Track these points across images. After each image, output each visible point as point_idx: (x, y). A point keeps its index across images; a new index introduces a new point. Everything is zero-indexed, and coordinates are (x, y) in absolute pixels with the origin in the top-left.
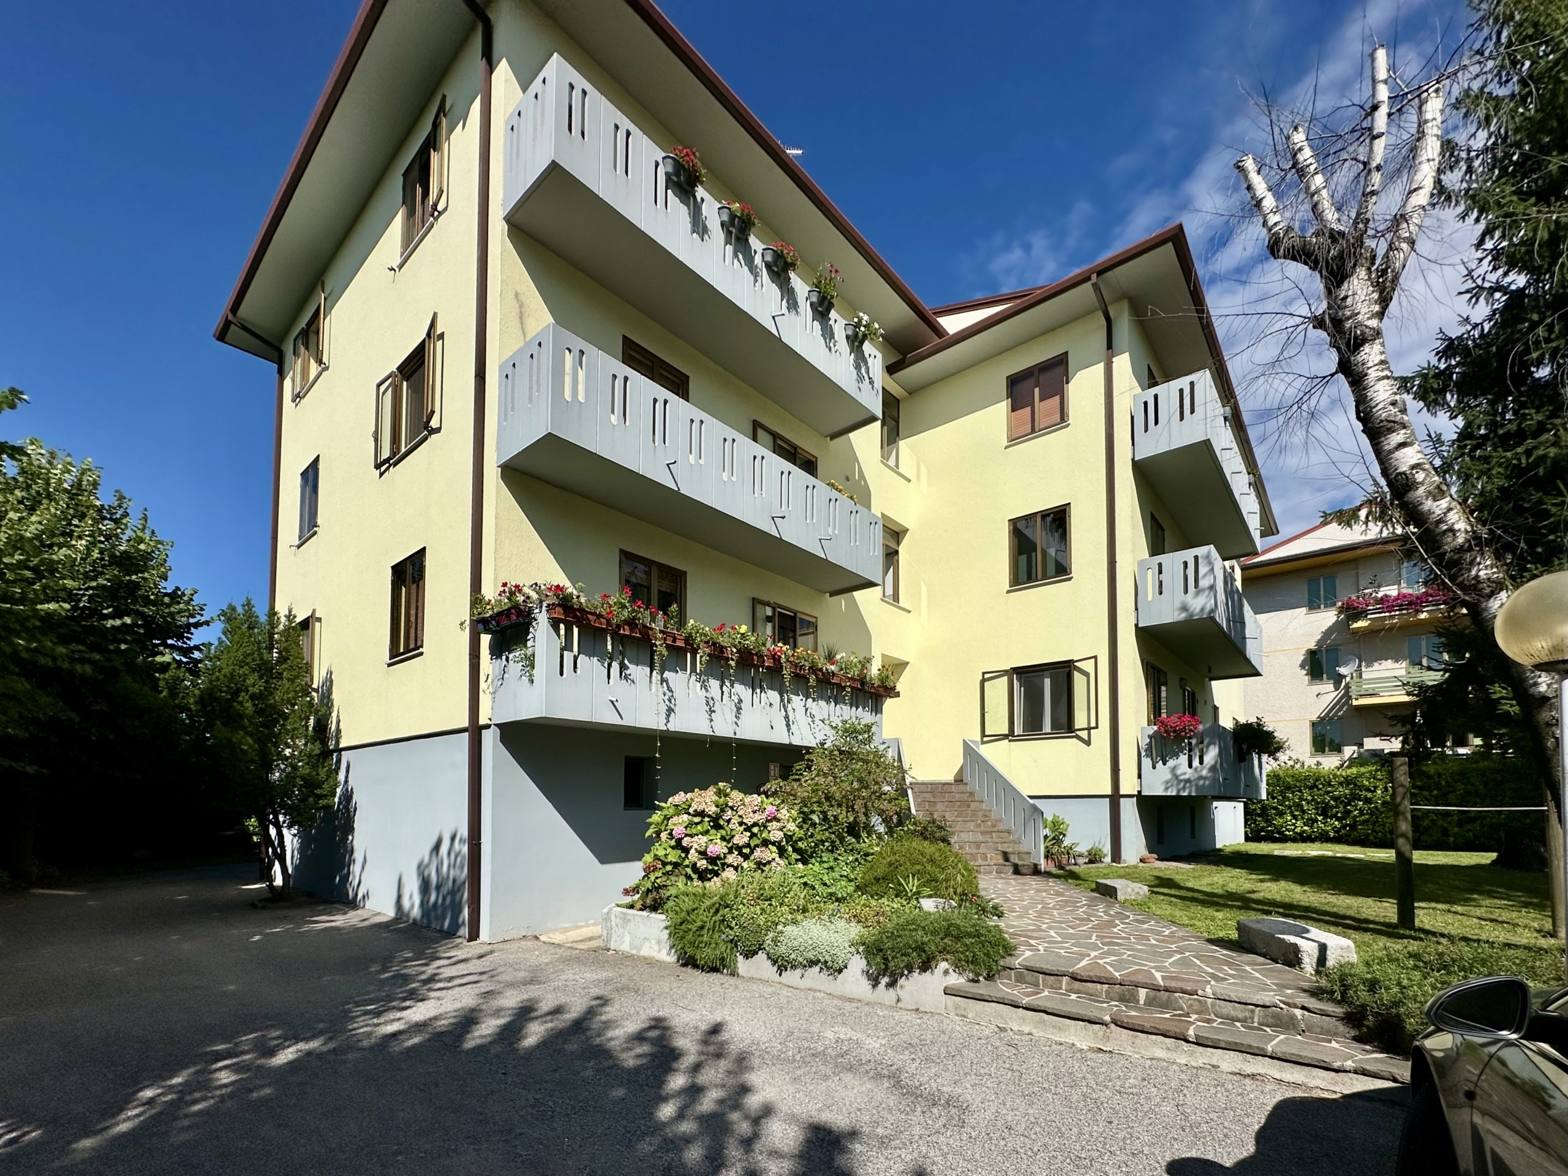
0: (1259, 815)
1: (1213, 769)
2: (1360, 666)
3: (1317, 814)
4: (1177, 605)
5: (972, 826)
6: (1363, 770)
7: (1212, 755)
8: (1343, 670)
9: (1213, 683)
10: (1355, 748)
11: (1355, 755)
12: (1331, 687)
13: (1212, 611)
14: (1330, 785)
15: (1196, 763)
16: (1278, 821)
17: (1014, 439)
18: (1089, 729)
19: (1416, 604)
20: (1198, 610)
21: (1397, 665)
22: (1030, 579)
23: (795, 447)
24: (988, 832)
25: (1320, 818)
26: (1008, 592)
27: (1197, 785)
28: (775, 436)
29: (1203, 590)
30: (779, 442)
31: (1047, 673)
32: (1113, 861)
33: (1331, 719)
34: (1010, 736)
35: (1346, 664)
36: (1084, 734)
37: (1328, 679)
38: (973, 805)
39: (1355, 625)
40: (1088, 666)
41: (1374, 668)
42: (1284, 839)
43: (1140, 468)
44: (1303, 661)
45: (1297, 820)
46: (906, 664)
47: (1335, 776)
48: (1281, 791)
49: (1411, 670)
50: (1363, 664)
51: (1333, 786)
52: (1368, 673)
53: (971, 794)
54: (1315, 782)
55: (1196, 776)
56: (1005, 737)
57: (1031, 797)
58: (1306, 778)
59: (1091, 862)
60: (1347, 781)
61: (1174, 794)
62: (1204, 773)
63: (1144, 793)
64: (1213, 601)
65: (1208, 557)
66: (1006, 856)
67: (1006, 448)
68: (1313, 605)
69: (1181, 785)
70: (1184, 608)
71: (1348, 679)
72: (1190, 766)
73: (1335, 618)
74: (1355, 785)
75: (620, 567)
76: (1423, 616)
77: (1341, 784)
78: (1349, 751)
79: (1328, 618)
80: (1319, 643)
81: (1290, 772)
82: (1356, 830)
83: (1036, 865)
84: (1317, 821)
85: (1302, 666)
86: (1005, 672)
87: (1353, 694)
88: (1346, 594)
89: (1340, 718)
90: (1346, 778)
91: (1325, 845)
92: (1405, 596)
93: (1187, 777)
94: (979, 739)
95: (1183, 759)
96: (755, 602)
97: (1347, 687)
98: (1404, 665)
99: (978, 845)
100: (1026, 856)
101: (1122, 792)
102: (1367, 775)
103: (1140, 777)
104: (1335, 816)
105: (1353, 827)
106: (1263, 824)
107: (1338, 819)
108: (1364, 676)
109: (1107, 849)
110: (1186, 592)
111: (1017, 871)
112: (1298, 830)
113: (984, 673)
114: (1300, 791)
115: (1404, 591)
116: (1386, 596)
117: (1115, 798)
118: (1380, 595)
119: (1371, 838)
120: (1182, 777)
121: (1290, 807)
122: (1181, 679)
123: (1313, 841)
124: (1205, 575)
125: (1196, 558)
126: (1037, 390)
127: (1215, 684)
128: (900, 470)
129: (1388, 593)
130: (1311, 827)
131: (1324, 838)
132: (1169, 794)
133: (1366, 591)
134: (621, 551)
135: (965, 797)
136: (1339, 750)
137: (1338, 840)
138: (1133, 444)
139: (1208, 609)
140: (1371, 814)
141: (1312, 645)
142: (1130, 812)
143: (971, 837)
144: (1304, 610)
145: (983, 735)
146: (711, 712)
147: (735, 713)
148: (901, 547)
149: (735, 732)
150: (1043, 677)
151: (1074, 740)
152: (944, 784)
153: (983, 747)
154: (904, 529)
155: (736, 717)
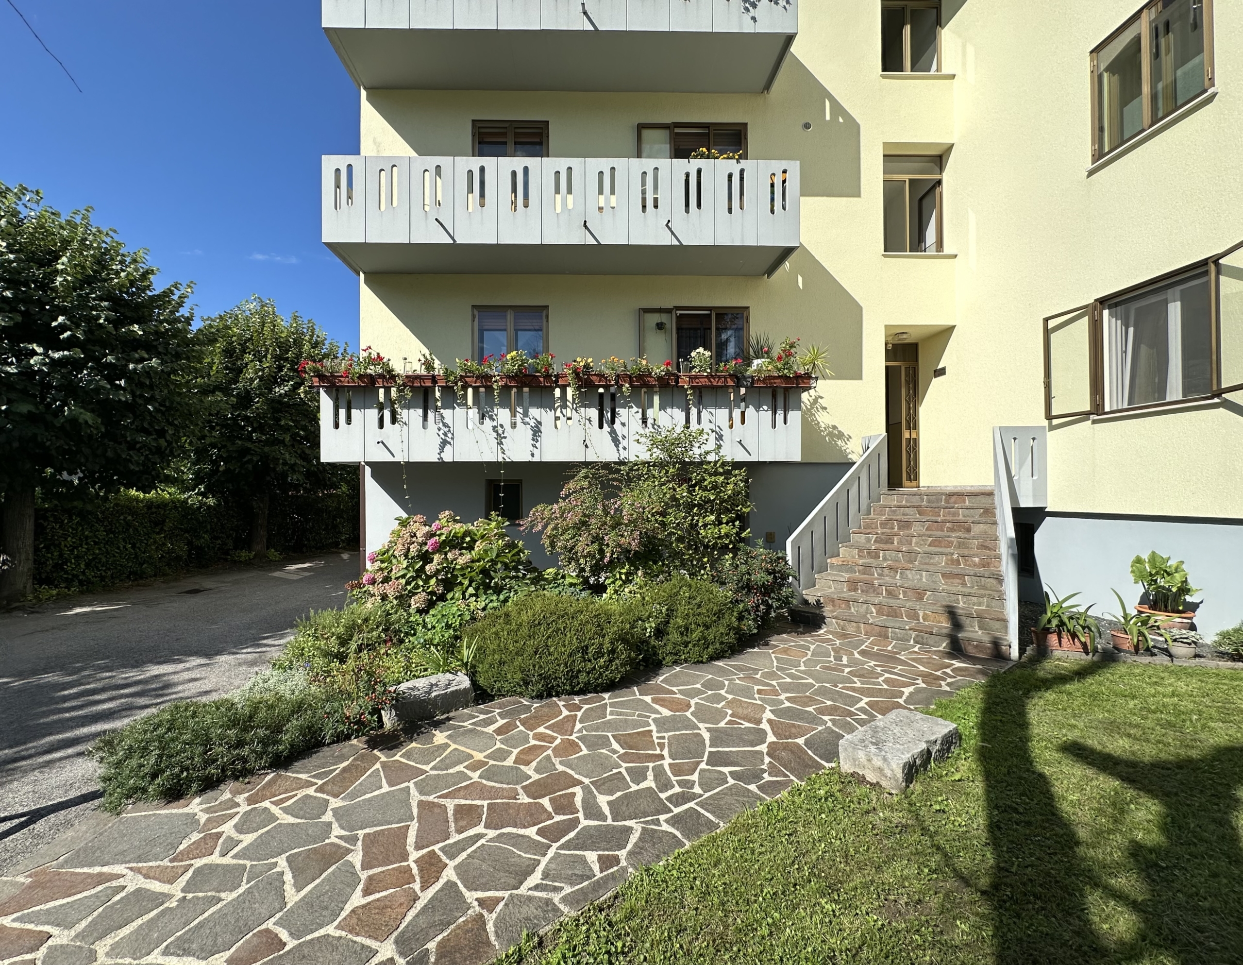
5: (941, 562)
23: (708, 127)
26: (1089, 174)
28: (670, 127)
30: (677, 130)
31: (1171, 293)
34: (1096, 413)
36: (1239, 398)
38: (977, 529)
46: (951, 329)
53: (988, 510)
56: (1085, 416)
75: (473, 319)
94: (1044, 423)
96: (647, 312)
100: (997, 625)
113: (1046, 320)
128: (943, 71)
134: (473, 306)
135: (974, 515)
143: (924, 580)
145: (1049, 417)
146: (500, 439)
147: (531, 437)
148: (944, 174)
149: (533, 455)
150: (1166, 303)
151: (1221, 410)
152: (951, 495)
153: (1051, 436)
154: (945, 147)
155: (533, 440)
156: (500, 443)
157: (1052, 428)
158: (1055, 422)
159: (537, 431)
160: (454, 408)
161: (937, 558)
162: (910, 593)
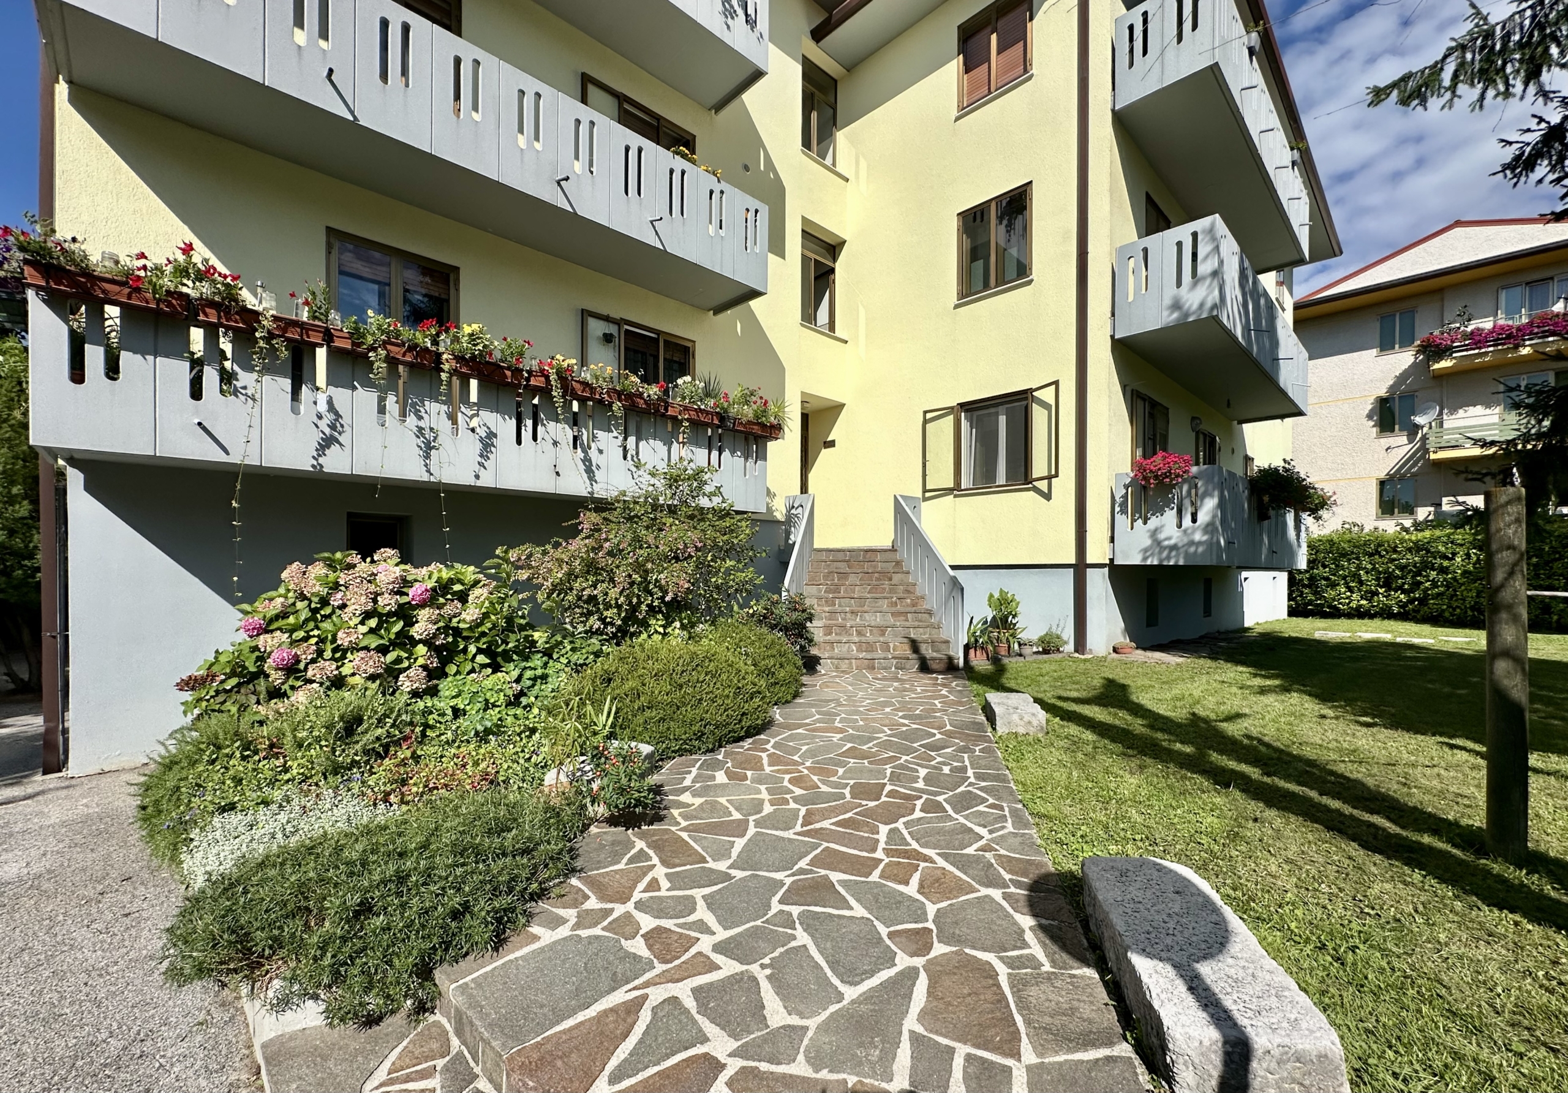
0: (1305, 586)
1: (1209, 528)
2: (1441, 413)
3: (1378, 585)
4: (1167, 301)
5: (884, 604)
6: (1438, 533)
7: (1208, 508)
8: (1419, 420)
9: (1246, 427)
10: (1432, 509)
11: (1431, 517)
12: (1404, 440)
13: (1215, 306)
14: (1395, 551)
15: (1187, 521)
16: (1330, 594)
17: (966, 108)
18: (1049, 478)
19: (1515, 337)
20: (1195, 307)
21: (1488, 411)
22: (986, 286)
23: (658, 118)
24: (901, 613)
25: (1381, 591)
26: (956, 307)
27: (1186, 553)
28: (621, 98)
29: (1204, 278)
30: (626, 106)
31: (1001, 409)
32: (1076, 651)
33: (1404, 475)
34: (956, 490)
35: (1423, 412)
36: (1043, 485)
37: (1400, 430)
38: (896, 578)
39: (1436, 366)
40: (1047, 395)
41: (1458, 416)
42: (1335, 613)
43: (1122, 121)
44: (1371, 410)
45: (1352, 592)
46: (842, 406)
47: (1402, 541)
48: (1335, 559)
49: (1506, 416)
50: (1446, 411)
51: (1400, 553)
52: (1452, 422)
53: (898, 563)
54: (1377, 547)
55: (1186, 540)
56: (948, 491)
57: (953, 567)
58: (1367, 543)
59: (1046, 652)
60: (1417, 547)
61: (1156, 563)
62: (1198, 537)
63: (1118, 562)
64: (1216, 293)
65: (1211, 231)
66: (915, 646)
67: (957, 119)
68: (1386, 345)
69: (1165, 554)
70: (1176, 305)
71: (1425, 430)
72: (1180, 526)
73: (1412, 359)
74: (1428, 551)
75: (329, 252)
76: (1525, 351)
77: (1410, 550)
78: (1423, 513)
79: (1404, 359)
80: (1391, 388)
81: (1347, 537)
82: (1427, 604)
83: (950, 659)
84: (1377, 594)
85: (1370, 417)
86: (950, 410)
87: (1431, 444)
88: (1427, 328)
89: (1414, 475)
90: (1416, 543)
91: (1386, 622)
92: (1502, 328)
93: (1172, 542)
94: (920, 495)
95: (1170, 515)
96: (586, 314)
97: (1424, 438)
98: (1498, 410)
99: (882, 630)
100: (943, 646)
101: (1089, 561)
102: (1445, 539)
103: (1112, 540)
104: (1400, 588)
105: (1423, 601)
106: (1310, 597)
107: (1404, 592)
108: (1445, 426)
109: (1068, 633)
110: (1179, 284)
111: (925, 667)
112: (1354, 605)
113: (925, 412)
114: (1358, 558)
115: (1501, 322)
116: (1478, 329)
117: (1080, 568)
118: (1469, 329)
119: (1447, 614)
120: (1166, 543)
121: (1344, 578)
122: (1193, 419)
123: (1372, 617)
124: (1206, 257)
125: (1195, 235)
126: (994, 37)
127: (1248, 428)
128: (838, 169)
129: (1481, 326)
130: (1370, 601)
131: (1386, 614)
132: (1149, 562)
133: (1453, 326)
134: (329, 230)
135: (890, 567)
136: (1412, 512)
137: (1404, 616)
138: (1114, 89)
139: (1209, 304)
140: (1448, 587)
141: (1382, 392)
142: (1099, 585)
143: (878, 619)
144: (1374, 352)
145: (925, 491)
146: (428, 448)
147: (478, 452)
148: (837, 264)
149: (477, 477)
150: (997, 414)
151: (1032, 493)
152: (867, 551)
153: (924, 505)
154: (840, 241)
155: (481, 456)
156: (427, 456)
157: (925, 499)
158: (928, 495)
159: (488, 443)
160: (354, 388)
161: (880, 602)
162: (875, 630)
